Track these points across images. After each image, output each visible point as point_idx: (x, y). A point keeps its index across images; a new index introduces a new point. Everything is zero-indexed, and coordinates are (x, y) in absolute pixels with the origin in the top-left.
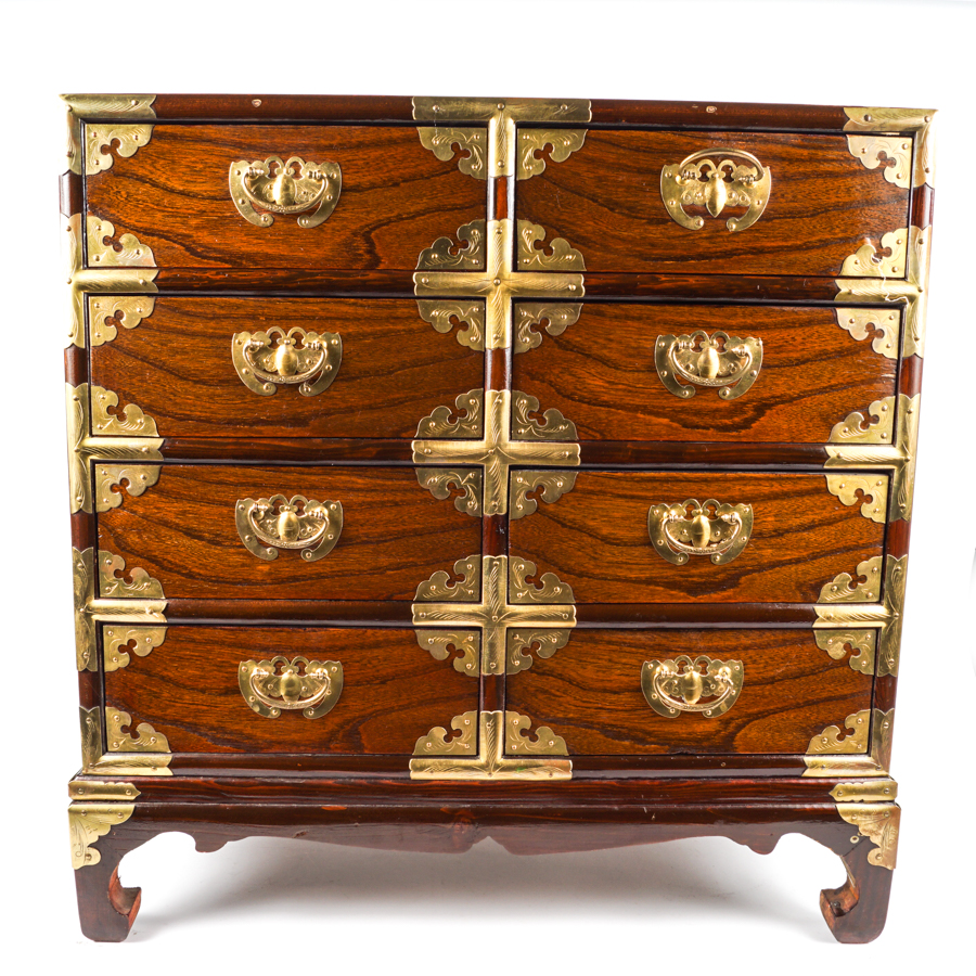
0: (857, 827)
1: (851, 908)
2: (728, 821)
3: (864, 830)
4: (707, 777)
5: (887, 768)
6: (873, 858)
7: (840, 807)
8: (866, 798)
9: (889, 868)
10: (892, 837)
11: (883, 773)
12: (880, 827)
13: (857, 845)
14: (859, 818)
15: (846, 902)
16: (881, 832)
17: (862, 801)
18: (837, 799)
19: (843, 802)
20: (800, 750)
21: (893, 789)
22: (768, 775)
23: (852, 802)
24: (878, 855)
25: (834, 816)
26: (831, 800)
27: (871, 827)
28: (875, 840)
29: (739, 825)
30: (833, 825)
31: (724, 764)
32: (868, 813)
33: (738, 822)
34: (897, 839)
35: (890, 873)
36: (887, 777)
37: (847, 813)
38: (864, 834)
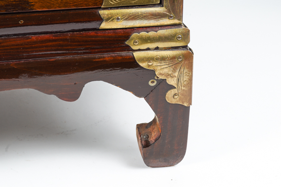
0: (153, 72)
1: (156, 140)
2: (32, 75)
3: (160, 74)
4: (8, 35)
5: (180, 17)
6: (170, 97)
7: (136, 55)
8: (161, 45)
9: (186, 105)
10: (186, 78)
11: (176, 21)
12: (174, 71)
13: (155, 87)
14: (155, 64)
15: (153, 135)
16: (176, 74)
17: (157, 49)
18: (134, 48)
19: (139, 50)
20: (95, 4)
21: (186, 35)
22: (67, 29)
23: (148, 49)
24: (175, 95)
25: (132, 64)
26: (128, 49)
27: (166, 71)
28: (171, 82)
29: (43, 77)
30: (131, 71)
31: (21, 22)
32: (163, 59)
33: (41, 75)
34: (191, 80)
35: (187, 109)
36: (179, 25)
37: (143, 60)
38: (161, 77)
